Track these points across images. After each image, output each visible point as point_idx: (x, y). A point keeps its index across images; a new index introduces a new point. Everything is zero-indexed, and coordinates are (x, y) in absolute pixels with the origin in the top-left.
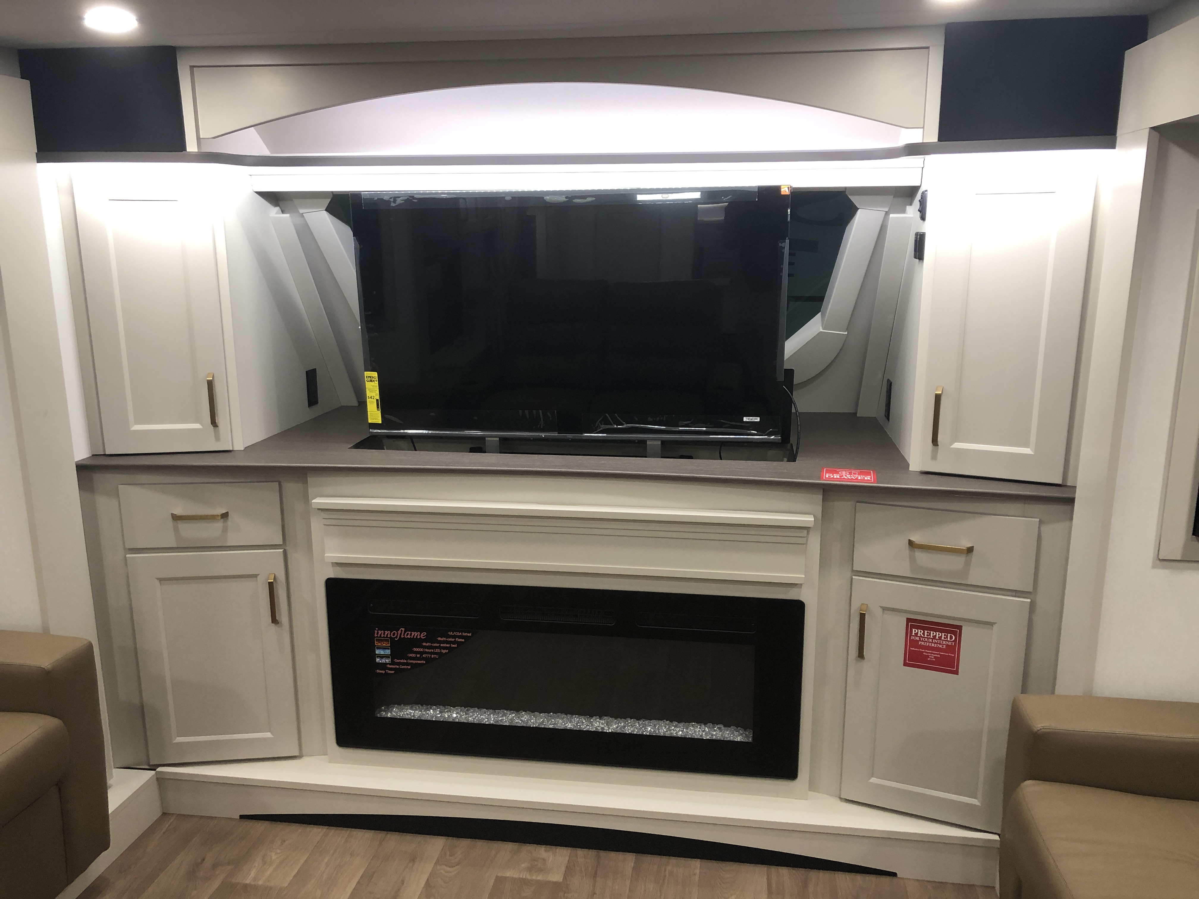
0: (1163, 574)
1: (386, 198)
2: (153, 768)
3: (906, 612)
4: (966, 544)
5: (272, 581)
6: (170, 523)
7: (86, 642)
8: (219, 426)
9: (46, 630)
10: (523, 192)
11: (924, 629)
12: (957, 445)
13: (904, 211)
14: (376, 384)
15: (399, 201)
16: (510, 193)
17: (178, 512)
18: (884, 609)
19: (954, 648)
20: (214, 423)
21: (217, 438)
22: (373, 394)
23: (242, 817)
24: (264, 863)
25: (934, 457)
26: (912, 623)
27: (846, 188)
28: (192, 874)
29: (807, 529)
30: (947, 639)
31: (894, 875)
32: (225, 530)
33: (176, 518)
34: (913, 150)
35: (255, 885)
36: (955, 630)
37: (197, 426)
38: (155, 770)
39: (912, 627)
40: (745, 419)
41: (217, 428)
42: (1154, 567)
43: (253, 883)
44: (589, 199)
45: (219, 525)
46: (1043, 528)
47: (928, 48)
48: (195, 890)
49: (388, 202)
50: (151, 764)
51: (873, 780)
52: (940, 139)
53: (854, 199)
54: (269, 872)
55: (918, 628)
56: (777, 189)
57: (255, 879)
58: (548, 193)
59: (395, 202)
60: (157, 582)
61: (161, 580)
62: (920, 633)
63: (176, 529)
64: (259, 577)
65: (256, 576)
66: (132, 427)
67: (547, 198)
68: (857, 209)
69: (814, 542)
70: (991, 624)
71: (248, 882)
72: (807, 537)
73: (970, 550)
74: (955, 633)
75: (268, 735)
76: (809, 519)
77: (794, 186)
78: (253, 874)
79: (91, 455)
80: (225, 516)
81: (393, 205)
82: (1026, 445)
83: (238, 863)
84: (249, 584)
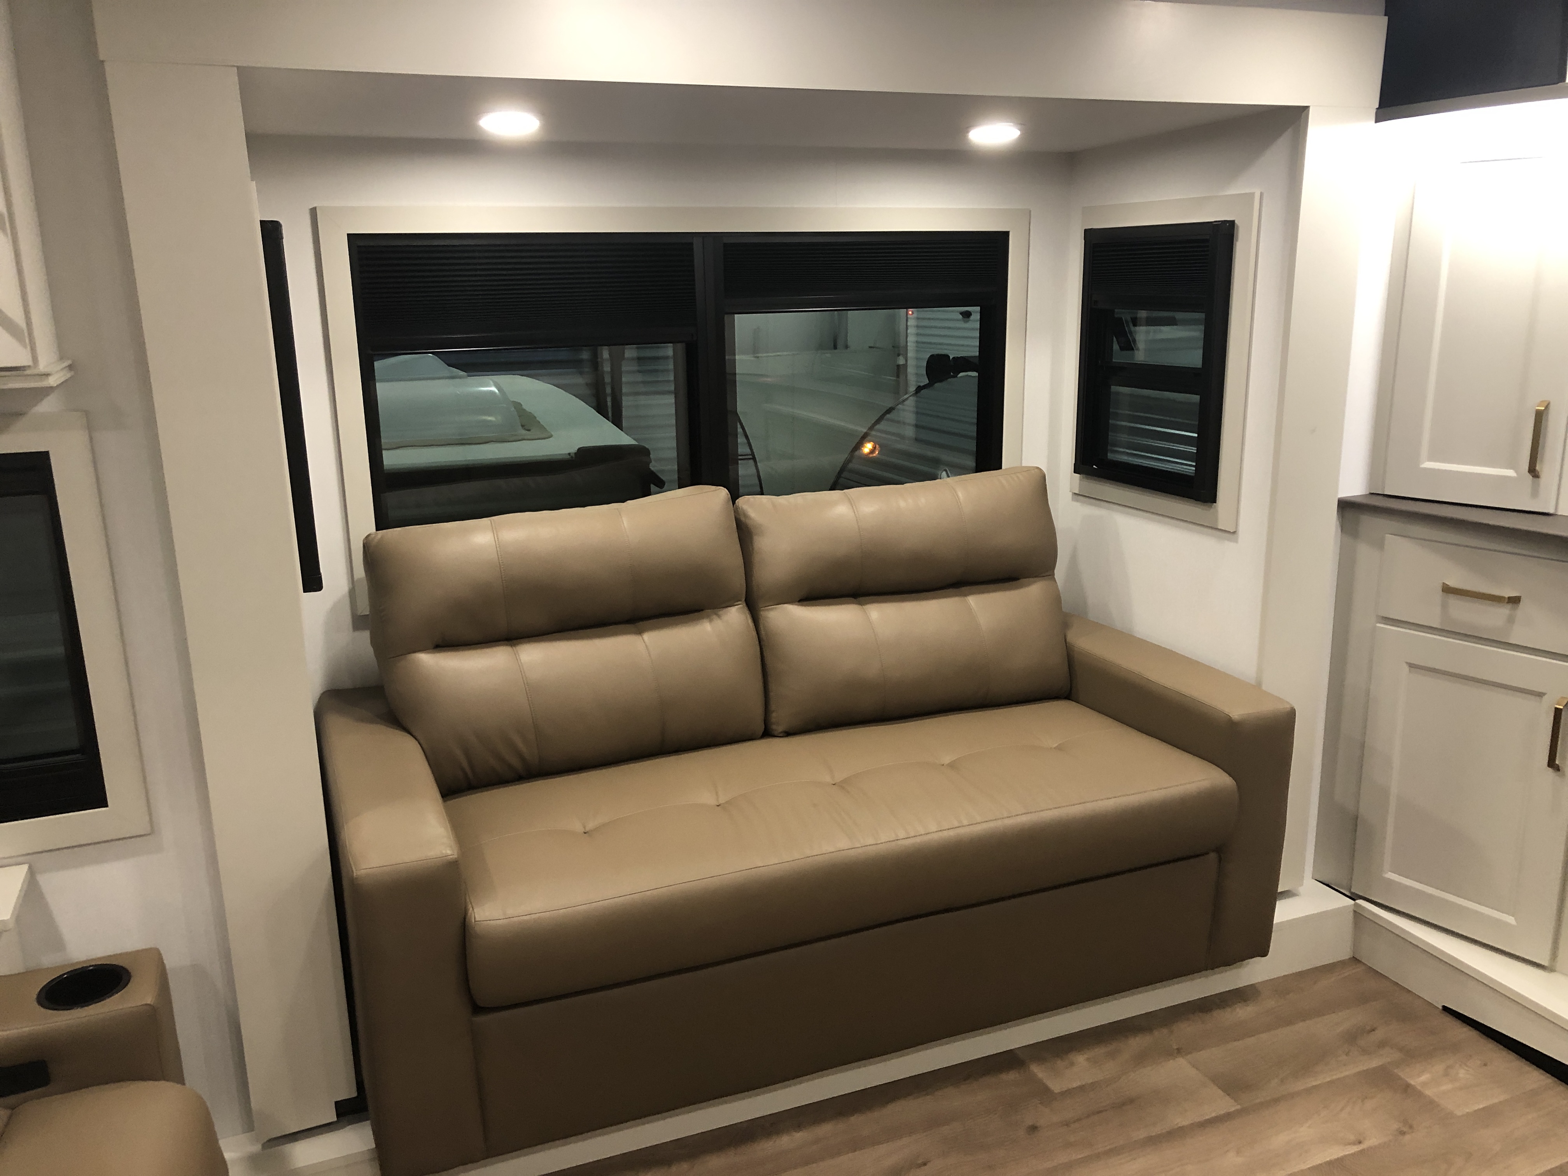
2: (1353, 897)
5: (1561, 707)
6: (1438, 595)
7: (1288, 706)
8: (1541, 476)
9: (1259, 685)
17: (1452, 583)
20: (1533, 471)
21: (1535, 493)
23: (1445, 1009)
24: (1446, 1074)
28: (1352, 1038)
32: (1511, 620)
33: (1447, 590)
35: (1420, 1092)
37: (1511, 473)
38: (1354, 900)
41: (1537, 479)
43: (1419, 1088)
45: (1503, 611)
48: (1346, 1055)
50: (1352, 890)
54: (1444, 1088)
57: (1425, 1084)
60: (1406, 668)
61: (1411, 666)
63: (1444, 606)
64: (1545, 697)
65: (1541, 695)
66: (1423, 463)
71: (1412, 1082)
75: (1511, 920)
78: (1425, 1077)
79: (1368, 493)
80: (1515, 601)
83: (1411, 1056)
84: (1527, 704)
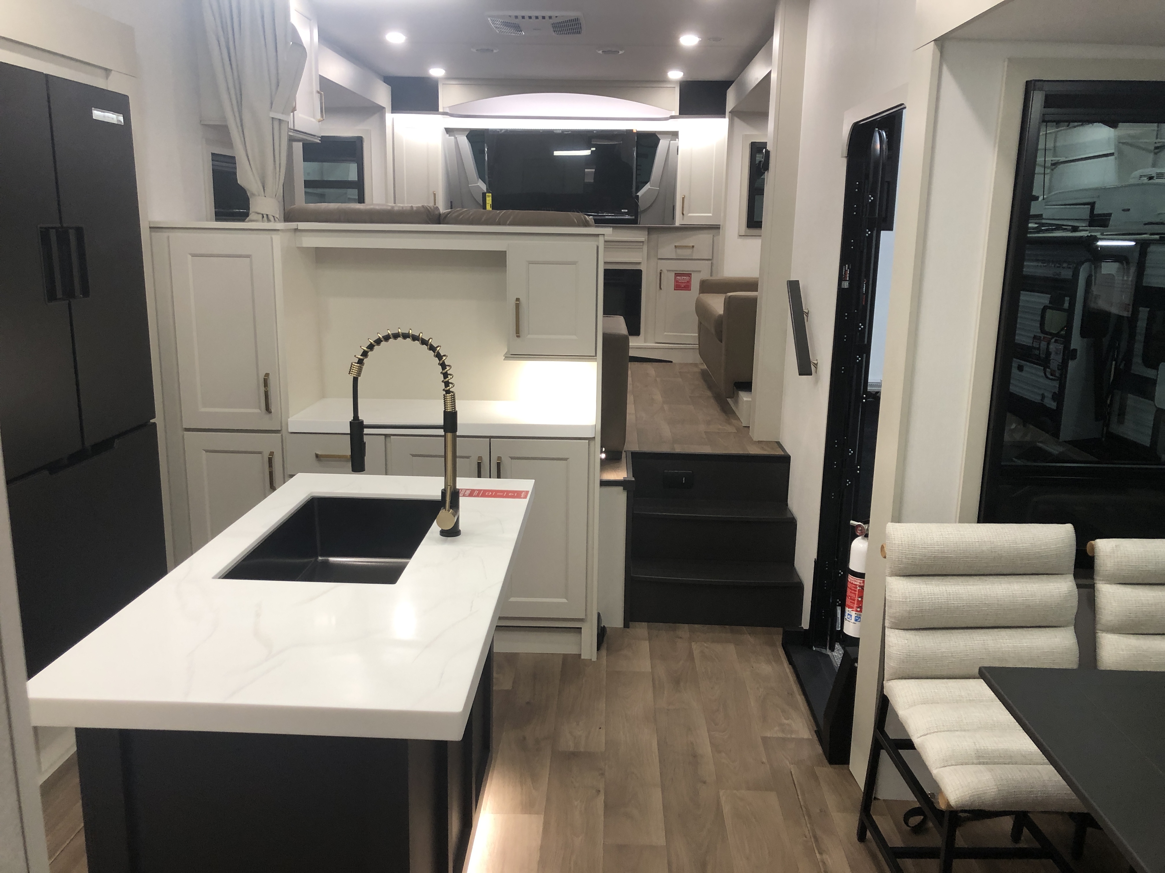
0: (740, 241)
1: (498, 130)
3: (675, 271)
4: (691, 245)
10: (549, 129)
11: (680, 276)
12: (690, 215)
13: (675, 141)
14: (491, 198)
15: (503, 131)
16: (542, 129)
18: (668, 271)
19: (689, 282)
22: (489, 202)
25: (683, 219)
26: (677, 275)
27: (656, 131)
29: (643, 242)
30: (686, 278)
31: (671, 362)
34: (672, 117)
36: (689, 275)
39: (677, 276)
40: (622, 211)
42: (738, 238)
44: (570, 132)
46: (714, 238)
47: (675, 87)
49: (499, 132)
51: (665, 333)
52: (680, 114)
53: (659, 136)
55: (678, 276)
56: (632, 130)
58: (556, 130)
59: (501, 131)
62: (679, 277)
67: (554, 131)
68: (660, 140)
69: (645, 248)
70: (700, 271)
72: (643, 245)
73: (693, 247)
74: (689, 276)
76: (643, 239)
77: (638, 130)
81: (500, 133)
82: (710, 213)
